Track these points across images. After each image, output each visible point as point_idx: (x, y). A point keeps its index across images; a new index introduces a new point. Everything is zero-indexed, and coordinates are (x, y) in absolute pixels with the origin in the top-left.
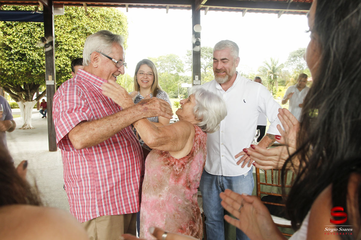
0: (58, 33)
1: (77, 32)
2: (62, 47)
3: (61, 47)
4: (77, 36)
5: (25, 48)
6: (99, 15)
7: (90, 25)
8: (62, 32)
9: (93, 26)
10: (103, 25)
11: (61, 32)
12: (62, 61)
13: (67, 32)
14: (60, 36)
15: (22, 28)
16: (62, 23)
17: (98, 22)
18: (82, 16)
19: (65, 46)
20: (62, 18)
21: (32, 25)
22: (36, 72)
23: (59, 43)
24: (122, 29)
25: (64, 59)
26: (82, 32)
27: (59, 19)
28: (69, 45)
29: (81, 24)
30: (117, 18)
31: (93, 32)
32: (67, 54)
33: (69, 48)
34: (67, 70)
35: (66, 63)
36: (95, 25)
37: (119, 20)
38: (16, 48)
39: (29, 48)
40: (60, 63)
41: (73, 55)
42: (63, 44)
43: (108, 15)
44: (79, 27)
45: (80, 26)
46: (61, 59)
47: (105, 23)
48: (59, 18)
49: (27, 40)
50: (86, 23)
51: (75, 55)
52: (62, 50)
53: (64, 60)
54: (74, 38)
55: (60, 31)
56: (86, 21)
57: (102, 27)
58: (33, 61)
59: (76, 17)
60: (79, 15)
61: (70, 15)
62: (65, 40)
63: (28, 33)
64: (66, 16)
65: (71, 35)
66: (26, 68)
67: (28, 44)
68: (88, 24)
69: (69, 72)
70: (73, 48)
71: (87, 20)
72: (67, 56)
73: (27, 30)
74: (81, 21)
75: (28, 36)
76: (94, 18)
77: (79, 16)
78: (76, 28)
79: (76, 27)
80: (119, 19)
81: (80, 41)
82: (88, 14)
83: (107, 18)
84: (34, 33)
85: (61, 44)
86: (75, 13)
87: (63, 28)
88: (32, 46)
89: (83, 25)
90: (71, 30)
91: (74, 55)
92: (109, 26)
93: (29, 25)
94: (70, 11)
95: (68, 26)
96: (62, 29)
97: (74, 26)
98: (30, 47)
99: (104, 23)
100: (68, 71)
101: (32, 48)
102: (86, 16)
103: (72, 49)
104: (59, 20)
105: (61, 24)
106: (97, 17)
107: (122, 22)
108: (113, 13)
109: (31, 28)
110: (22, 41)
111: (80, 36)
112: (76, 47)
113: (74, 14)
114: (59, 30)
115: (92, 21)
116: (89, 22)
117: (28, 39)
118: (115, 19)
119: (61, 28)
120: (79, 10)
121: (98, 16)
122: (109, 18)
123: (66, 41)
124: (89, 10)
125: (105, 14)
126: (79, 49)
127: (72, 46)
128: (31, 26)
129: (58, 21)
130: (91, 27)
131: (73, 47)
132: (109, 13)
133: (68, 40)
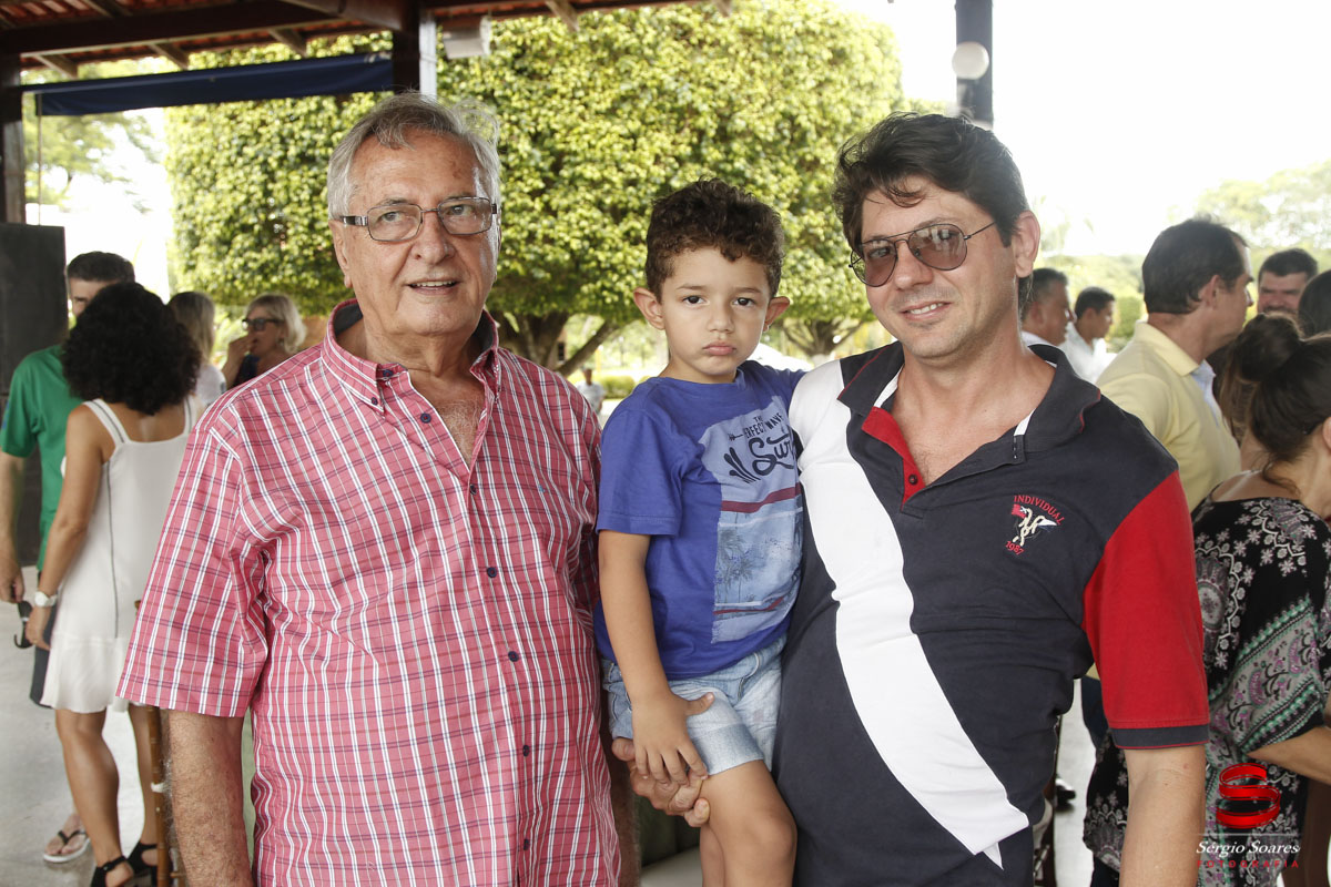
0: (558, 118)
1: (635, 107)
2: (574, 174)
3: (571, 171)
4: (634, 125)
6: (733, 30)
7: (693, 75)
8: (575, 115)
9: (703, 81)
10: (751, 72)
11: (571, 112)
12: (575, 226)
13: (597, 113)
14: (570, 129)
16: (575, 79)
17: (725, 60)
18: (657, 44)
19: (589, 167)
20: (577, 60)
21: (463, 95)
23: (566, 158)
24: (851, 78)
25: (586, 219)
26: (660, 108)
27: (565, 66)
28: (603, 160)
29: (653, 78)
30: (822, 33)
31: (704, 101)
32: (596, 197)
33: (606, 173)
34: (599, 262)
35: (594, 233)
36: (713, 74)
37: (830, 43)
40: (568, 233)
41: (620, 202)
42: (579, 159)
43: (770, 29)
44: (644, 87)
45: (649, 84)
46: (573, 217)
47: (762, 63)
48: (567, 62)
50: (673, 70)
51: (628, 202)
52: (579, 183)
53: (584, 223)
54: (625, 132)
55: (567, 109)
56: (675, 61)
57: (748, 78)
59: (632, 51)
60: (645, 41)
61: (608, 43)
62: (586, 145)
64: (594, 50)
65: (608, 124)
68: (686, 72)
69: (606, 269)
70: (621, 174)
71: (677, 58)
72: (599, 204)
74: (651, 65)
76: (712, 45)
77: (641, 43)
78: (631, 93)
79: (633, 90)
80: (833, 37)
81: (652, 143)
82: (683, 33)
83: (769, 43)
85: (573, 159)
86: (627, 36)
87: (580, 99)
89: (661, 81)
90: (613, 102)
91: (624, 199)
92: (779, 71)
93: (453, 98)
94: (607, 30)
95: (599, 90)
96: (576, 102)
97: (624, 88)
99: (754, 65)
100: (603, 266)
102: (675, 44)
103: (617, 178)
104: (563, 69)
105: (572, 85)
106: (723, 42)
107: (848, 50)
108: (801, 18)
111: (652, 123)
112: (630, 167)
113: (623, 37)
114: (563, 109)
115: (701, 60)
116: (687, 65)
118: (811, 39)
119: (573, 98)
120: (644, 21)
121: (726, 38)
122: (779, 41)
123: (591, 146)
124: (688, 15)
125: (759, 23)
126: (643, 174)
127: (617, 165)
129: (563, 73)
130: (699, 84)
131: (620, 170)
132: (776, 19)
133: (600, 144)
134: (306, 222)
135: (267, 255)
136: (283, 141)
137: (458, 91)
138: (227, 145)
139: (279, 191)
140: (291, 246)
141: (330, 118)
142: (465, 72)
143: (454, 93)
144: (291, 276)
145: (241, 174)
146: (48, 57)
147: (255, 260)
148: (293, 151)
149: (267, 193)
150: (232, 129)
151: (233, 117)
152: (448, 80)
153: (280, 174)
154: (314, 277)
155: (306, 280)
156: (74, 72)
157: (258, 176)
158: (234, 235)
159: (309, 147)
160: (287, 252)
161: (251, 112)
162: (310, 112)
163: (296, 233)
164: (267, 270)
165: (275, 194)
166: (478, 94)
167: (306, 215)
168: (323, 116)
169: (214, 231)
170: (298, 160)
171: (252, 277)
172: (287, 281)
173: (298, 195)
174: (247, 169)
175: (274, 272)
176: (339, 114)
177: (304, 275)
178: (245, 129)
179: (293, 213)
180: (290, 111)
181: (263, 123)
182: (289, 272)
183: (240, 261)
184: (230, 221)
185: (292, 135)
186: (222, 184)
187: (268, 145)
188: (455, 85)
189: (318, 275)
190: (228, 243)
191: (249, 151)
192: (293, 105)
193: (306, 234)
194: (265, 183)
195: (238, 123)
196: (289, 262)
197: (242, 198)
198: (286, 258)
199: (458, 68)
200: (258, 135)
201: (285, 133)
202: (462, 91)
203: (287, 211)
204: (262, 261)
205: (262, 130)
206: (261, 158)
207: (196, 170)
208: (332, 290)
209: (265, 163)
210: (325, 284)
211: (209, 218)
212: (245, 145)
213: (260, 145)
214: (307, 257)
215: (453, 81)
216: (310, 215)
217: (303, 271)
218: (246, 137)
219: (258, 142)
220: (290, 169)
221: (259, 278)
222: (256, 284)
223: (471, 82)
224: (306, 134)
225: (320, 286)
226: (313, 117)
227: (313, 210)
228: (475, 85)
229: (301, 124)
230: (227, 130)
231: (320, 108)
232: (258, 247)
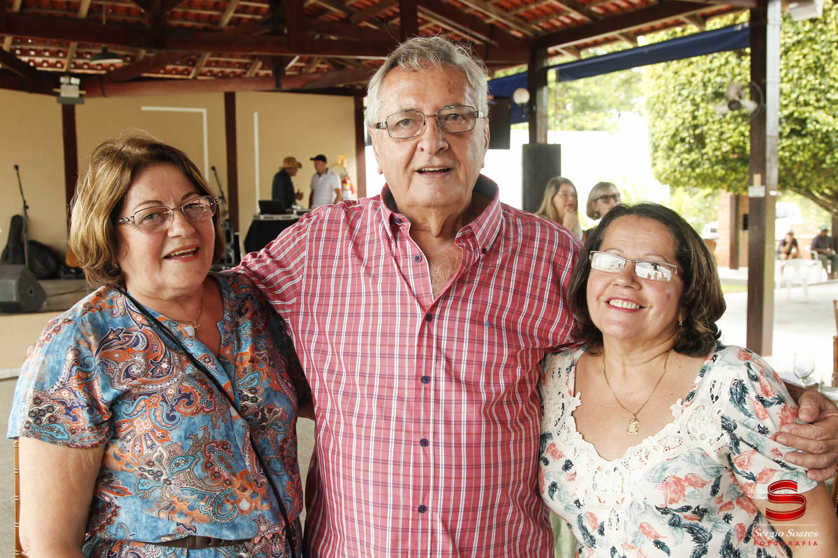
5: (806, 104)
15: (801, 57)
21: (823, 44)
22: (833, 163)
38: (786, 106)
39: (816, 104)
49: (811, 85)
58: (826, 135)
63: (817, 68)
66: (810, 154)
67: (813, 93)
73: (811, 59)
75: (815, 73)
84: (829, 64)
88: (823, 98)
93: (816, 47)
98: (818, 100)
101: (822, 104)
109: (822, 54)
110: (800, 88)
117: (813, 82)
128: (823, 47)
134: (717, 134)
135: (694, 156)
136: (705, 85)
137: (819, 42)
138: (673, 90)
139: (701, 116)
140: (708, 149)
141: (733, 68)
142: (825, 28)
143: (816, 43)
144: (708, 168)
145: (680, 107)
146: (564, 49)
147: (687, 159)
148: (710, 90)
149: (695, 118)
150: (676, 80)
151: (676, 73)
152: (812, 35)
153: (702, 105)
154: (722, 169)
155: (717, 171)
156: (578, 55)
157: (690, 108)
158: (676, 143)
159: (720, 87)
160: (706, 153)
161: (687, 68)
162: (721, 66)
163: (711, 142)
164: (694, 165)
165: (699, 118)
166: (834, 42)
167: (717, 130)
168: (729, 66)
169: (664, 143)
170: (714, 96)
171: (685, 169)
172: (705, 171)
173: (712, 117)
174: (684, 103)
175: (698, 166)
176: (739, 65)
177: (716, 168)
178: (683, 79)
179: (709, 129)
180: (709, 66)
181: (693, 75)
182: (707, 165)
183: (678, 160)
184: (674, 135)
185: (709, 81)
186: (670, 114)
187: (696, 88)
188: (817, 38)
189: (724, 166)
190: (672, 149)
191: (685, 93)
192: (711, 62)
193: (718, 142)
194: (693, 112)
195: (679, 76)
196: (707, 159)
197: (680, 121)
198: (705, 157)
199: (820, 26)
200: (690, 83)
201: (706, 80)
202: (823, 41)
203: (705, 128)
204: (691, 160)
205: (693, 79)
206: (691, 97)
207: (657, 106)
208: (733, 176)
209: (693, 100)
210: (729, 172)
211: (662, 134)
212: (683, 89)
213: (691, 89)
214: (717, 156)
215: (816, 36)
216: (720, 130)
217: (716, 164)
218: (684, 84)
219: (690, 86)
220: (708, 102)
221: (689, 170)
222: (688, 174)
223: (829, 35)
224: (719, 79)
225: (726, 174)
226: (723, 68)
227: (721, 127)
228: (832, 36)
229: (715, 73)
230: (673, 81)
231: (727, 62)
232: (690, 151)
